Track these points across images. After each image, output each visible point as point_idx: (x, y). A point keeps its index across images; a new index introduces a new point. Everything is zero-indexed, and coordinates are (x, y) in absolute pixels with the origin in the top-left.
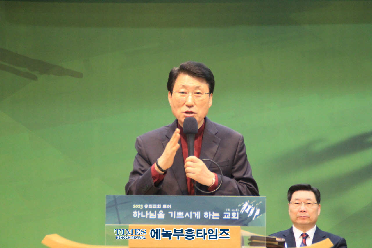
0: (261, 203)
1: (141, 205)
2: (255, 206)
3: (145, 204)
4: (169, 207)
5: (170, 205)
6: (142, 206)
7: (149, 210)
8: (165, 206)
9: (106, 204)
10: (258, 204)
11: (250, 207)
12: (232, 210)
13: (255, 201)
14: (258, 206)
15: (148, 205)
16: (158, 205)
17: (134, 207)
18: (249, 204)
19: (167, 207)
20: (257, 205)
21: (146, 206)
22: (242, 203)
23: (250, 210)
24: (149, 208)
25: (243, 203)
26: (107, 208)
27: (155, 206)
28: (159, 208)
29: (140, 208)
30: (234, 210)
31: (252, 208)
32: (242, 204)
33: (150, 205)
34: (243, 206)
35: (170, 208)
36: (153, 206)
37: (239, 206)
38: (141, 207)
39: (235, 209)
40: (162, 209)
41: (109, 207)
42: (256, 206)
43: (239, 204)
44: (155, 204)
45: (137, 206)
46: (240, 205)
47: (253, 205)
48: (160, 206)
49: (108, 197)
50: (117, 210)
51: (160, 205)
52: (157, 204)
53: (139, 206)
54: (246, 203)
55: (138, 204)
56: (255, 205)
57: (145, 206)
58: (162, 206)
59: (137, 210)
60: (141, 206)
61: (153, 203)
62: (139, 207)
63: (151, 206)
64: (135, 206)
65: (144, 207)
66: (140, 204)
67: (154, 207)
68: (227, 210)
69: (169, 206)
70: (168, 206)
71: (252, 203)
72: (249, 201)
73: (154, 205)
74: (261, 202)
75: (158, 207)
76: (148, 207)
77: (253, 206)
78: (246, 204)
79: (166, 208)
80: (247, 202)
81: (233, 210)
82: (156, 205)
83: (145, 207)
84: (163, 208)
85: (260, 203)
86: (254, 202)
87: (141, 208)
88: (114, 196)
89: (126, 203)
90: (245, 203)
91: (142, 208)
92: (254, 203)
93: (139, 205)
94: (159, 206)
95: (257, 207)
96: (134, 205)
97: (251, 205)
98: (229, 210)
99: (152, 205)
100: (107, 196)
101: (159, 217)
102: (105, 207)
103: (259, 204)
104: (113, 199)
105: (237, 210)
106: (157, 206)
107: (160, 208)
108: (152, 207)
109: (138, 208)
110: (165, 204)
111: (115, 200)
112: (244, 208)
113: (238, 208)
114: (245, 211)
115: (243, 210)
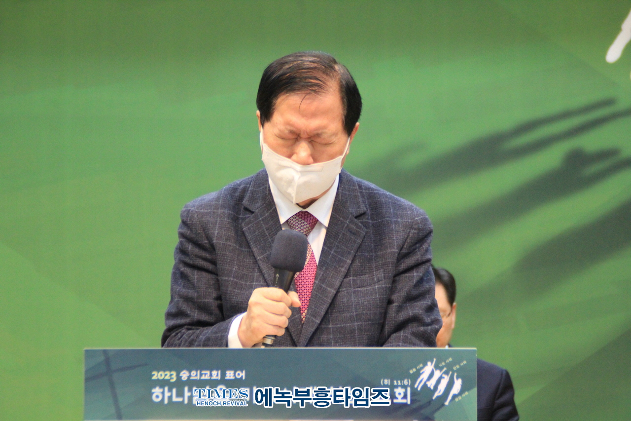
0: (465, 365)
1: (172, 373)
2: (451, 373)
3: (182, 370)
4: (242, 376)
5: (244, 372)
6: (174, 373)
7: (191, 383)
8: (230, 375)
9: (83, 370)
10: (458, 367)
11: (437, 374)
12: (395, 383)
13: (451, 359)
14: (457, 371)
15: (190, 373)
16: (214, 373)
17: (154, 378)
18: (437, 367)
19: (235, 375)
20: (455, 368)
21: (184, 375)
22: (418, 364)
23: (439, 382)
24: (191, 378)
25: (421, 365)
26: (87, 380)
27: (205, 374)
28: (217, 378)
30: (399, 382)
31: (444, 376)
32: (418, 367)
33: (193, 373)
34: (421, 372)
35: (244, 378)
36: (201, 375)
37: (411, 372)
38: (172, 377)
39: (402, 379)
40: (223, 381)
41: (92, 378)
42: (453, 372)
43: (412, 368)
44: (206, 369)
45: (161, 375)
46: (414, 370)
47: (445, 369)
48: (217, 375)
49: (89, 354)
50: (112, 385)
51: (219, 372)
52: (211, 371)
53: (166, 375)
54: (429, 363)
55: (164, 371)
56: (449, 370)
57: (181, 374)
58: (223, 375)
59: (163, 383)
60: (171, 375)
61: (200, 367)
62: (167, 377)
63: (196, 375)
64: (157, 375)
65: (179, 377)
66: (170, 370)
67: (203, 377)
68: (383, 382)
69: (242, 374)
70: (239, 374)
71: (443, 364)
72: (435, 360)
73: (203, 372)
74: (465, 362)
75: (214, 377)
77: (446, 373)
78: (429, 368)
79: (234, 378)
80: (432, 363)
81: (397, 383)
82: (208, 372)
83: (181, 377)
84: (226, 378)
85: (462, 364)
86: (447, 361)
87: (171, 378)
88: (105, 352)
89: (135, 367)
90: (425, 364)
91: (174, 379)
92: (447, 365)
93: (168, 373)
94: (216, 375)
95: (455, 374)
96: (153, 373)
97: (441, 369)
98: (387, 382)
99: (199, 372)
100: (87, 351)
102: (83, 377)
103: (461, 368)
104: (102, 358)
105: (406, 382)
106: (211, 375)
107: (219, 378)
108: (198, 378)
109: (163, 379)
110: (230, 369)
111: (107, 361)
112: (424, 376)
113: (409, 376)
114: (425, 383)
115: (421, 382)
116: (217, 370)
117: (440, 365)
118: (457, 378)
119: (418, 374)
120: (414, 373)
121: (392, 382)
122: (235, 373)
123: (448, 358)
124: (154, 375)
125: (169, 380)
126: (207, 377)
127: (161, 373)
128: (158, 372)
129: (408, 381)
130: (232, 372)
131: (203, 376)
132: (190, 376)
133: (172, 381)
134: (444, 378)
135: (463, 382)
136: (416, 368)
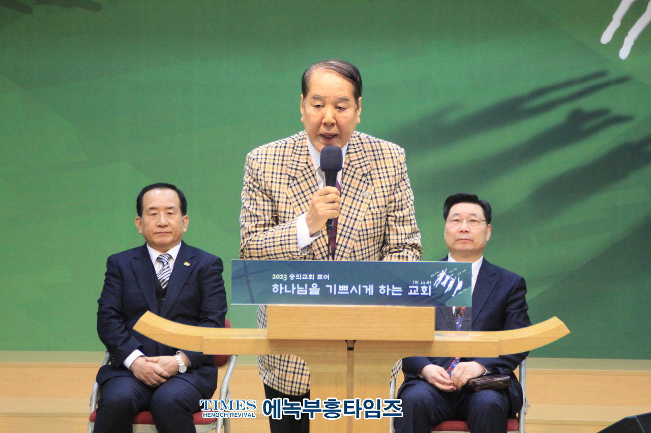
2: (456, 277)
3: (291, 274)
5: (328, 275)
6: (286, 276)
7: (296, 282)
8: (320, 277)
9: (231, 273)
10: (460, 273)
11: (448, 277)
12: (422, 283)
13: (456, 269)
14: (460, 276)
15: (295, 276)
16: (310, 275)
17: (273, 278)
18: (448, 273)
19: (323, 278)
20: (458, 274)
21: (292, 277)
22: (436, 271)
23: (448, 282)
24: (297, 279)
25: (438, 272)
26: (233, 279)
27: (305, 276)
29: (282, 280)
30: (424, 282)
32: (436, 274)
34: (438, 276)
35: (328, 279)
36: (302, 277)
39: (426, 281)
40: (316, 281)
41: (236, 278)
42: (458, 276)
43: (432, 274)
44: (305, 273)
45: (278, 277)
46: (434, 275)
47: (453, 275)
48: (312, 277)
49: (234, 263)
50: (248, 282)
51: (314, 275)
52: (308, 274)
53: (281, 276)
54: (443, 271)
55: (280, 274)
56: (455, 274)
57: (290, 276)
58: (316, 277)
59: (279, 282)
60: (284, 277)
61: (302, 272)
62: (281, 278)
63: (299, 277)
64: (275, 277)
65: (289, 278)
66: (283, 274)
67: (303, 278)
68: (414, 282)
69: (327, 277)
70: (325, 277)
71: (452, 271)
72: (446, 269)
73: (303, 275)
74: (465, 271)
75: (310, 278)
76: (295, 278)
77: (453, 277)
78: (443, 274)
80: (445, 271)
82: (307, 275)
84: (318, 279)
85: (463, 272)
86: (454, 270)
89: (261, 271)
90: (440, 272)
91: (286, 279)
92: (454, 272)
93: (282, 275)
94: (311, 277)
95: (459, 278)
96: (273, 275)
97: (450, 274)
98: (416, 282)
99: (301, 275)
100: (233, 261)
101: (311, 293)
103: (462, 274)
104: (242, 266)
105: (428, 283)
106: (308, 277)
107: (313, 279)
108: (300, 279)
109: (279, 279)
110: (320, 274)
111: (245, 267)
112: (440, 279)
113: (430, 279)
114: (440, 283)
115: (438, 282)
116: (312, 274)
117: (450, 272)
118: (460, 281)
119: (436, 278)
120: (433, 277)
121: (420, 283)
122: (323, 276)
123: (454, 268)
126: (306, 278)
127: (278, 275)
128: (276, 275)
129: (430, 282)
130: (321, 275)
132: (296, 277)
133: (284, 280)
134: (452, 280)
135: (463, 282)
136: (434, 274)
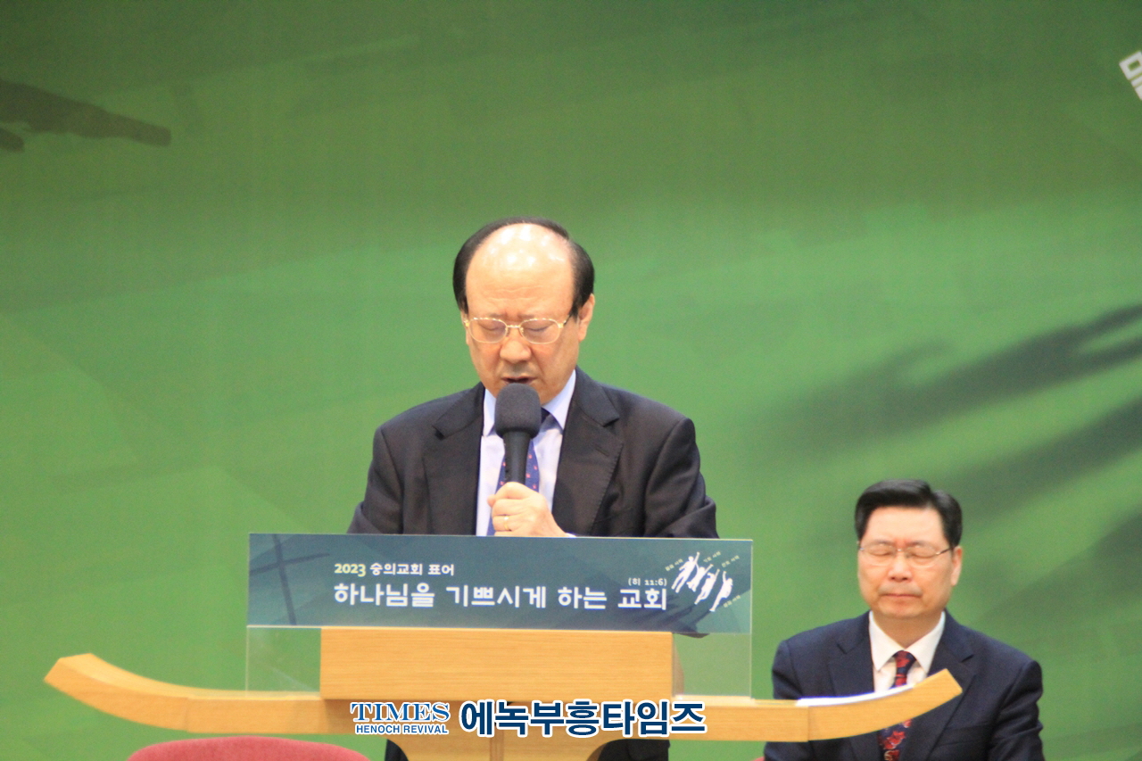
0: (737, 560)
1: (361, 565)
2: (718, 571)
3: (373, 563)
4: (450, 573)
5: (452, 566)
6: (363, 566)
7: (384, 579)
8: (434, 569)
9: (248, 560)
10: (728, 563)
11: (701, 572)
12: (647, 583)
13: (718, 553)
14: (727, 568)
15: (383, 566)
16: (414, 566)
17: (337, 571)
18: (701, 563)
19: (440, 571)
20: (724, 565)
21: (376, 569)
22: (677, 559)
23: (702, 582)
24: (385, 573)
25: (681, 561)
26: (252, 572)
27: (403, 568)
28: (417, 573)
30: (652, 581)
31: (709, 574)
32: (677, 563)
33: (388, 566)
34: (680, 569)
35: (452, 574)
36: (397, 569)
37: (668, 569)
38: (361, 570)
39: (656, 579)
40: (425, 577)
41: (259, 570)
42: (722, 570)
43: (668, 565)
44: (404, 561)
45: (347, 568)
46: (672, 566)
47: (711, 566)
48: (418, 570)
49: (256, 539)
50: (284, 578)
51: (421, 566)
52: (410, 563)
53: (352, 568)
54: (691, 558)
55: (350, 563)
56: (716, 566)
57: (372, 567)
58: (426, 569)
59: (348, 579)
60: (360, 568)
61: (397, 559)
62: (354, 571)
63: (391, 570)
64: (341, 568)
65: (369, 571)
66: (358, 563)
67: (400, 572)
68: (632, 581)
69: (450, 569)
70: (446, 569)
71: (709, 559)
72: (698, 554)
73: (399, 565)
74: (737, 557)
75: (414, 572)
76: (382, 571)
77: (713, 571)
78: (691, 564)
79: (439, 573)
80: (694, 556)
81: (650, 583)
82: (407, 566)
83: (372, 571)
84: (429, 574)
85: (733, 560)
86: (715, 556)
87: (361, 573)
88: (275, 536)
89: (313, 557)
90: (686, 560)
91: (363, 574)
92: (714, 561)
93: (355, 566)
94: (416, 569)
95: (725, 573)
96: (337, 565)
97: (706, 565)
98: (636, 581)
99: (394, 565)
100: (251, 535)
101: (415, 604)
102: (247, 569)
103: (732, 563)
104: (271, 546)
105: (660, 582)
106: (410, 570)
107: (421, 573)
108: (394, 573)
109: (350, 574)
110: (435, 562)
111: (279, 548)
112: (684, 575)
113: (664, 574)
114: (685, 584)
115: (680, 581)
116: (418, 563)
117: (705, 561)
118: (727, 578)
119: (676, 572)
120: (671, 570)
121: (643, 582)
122: (440, 568)
123: (714, 552)
124: (337, 568)
125: (356, 575)
126: (405, 572)
127: (346, 565)
128: (342, 564)
129: (663, 581)
130: (437, 566)
131: (400, 570)
132: (384, 570)
133: (360, 575)
134: (709, 577)
135: (734, 583)
136: (674, 564)
